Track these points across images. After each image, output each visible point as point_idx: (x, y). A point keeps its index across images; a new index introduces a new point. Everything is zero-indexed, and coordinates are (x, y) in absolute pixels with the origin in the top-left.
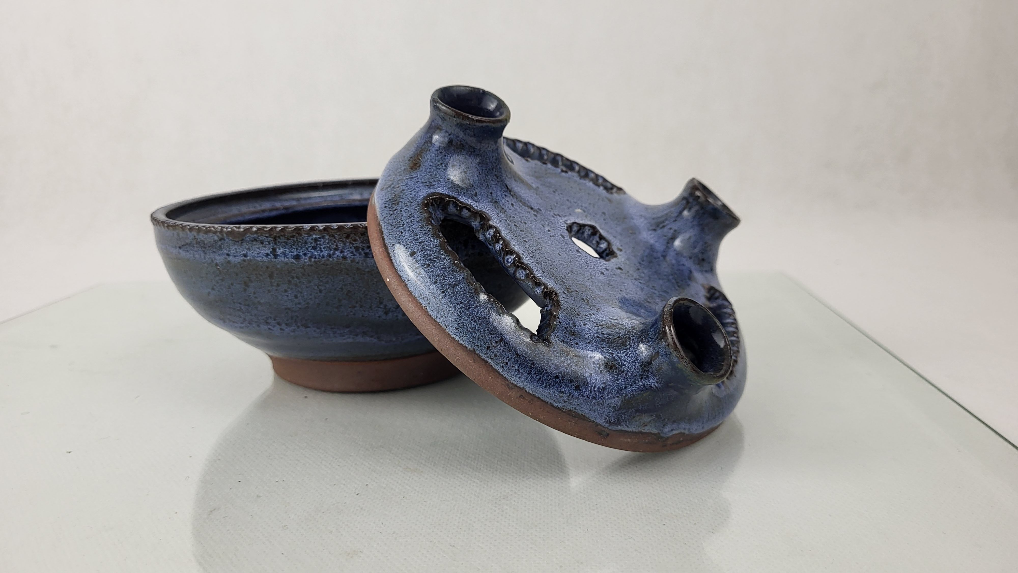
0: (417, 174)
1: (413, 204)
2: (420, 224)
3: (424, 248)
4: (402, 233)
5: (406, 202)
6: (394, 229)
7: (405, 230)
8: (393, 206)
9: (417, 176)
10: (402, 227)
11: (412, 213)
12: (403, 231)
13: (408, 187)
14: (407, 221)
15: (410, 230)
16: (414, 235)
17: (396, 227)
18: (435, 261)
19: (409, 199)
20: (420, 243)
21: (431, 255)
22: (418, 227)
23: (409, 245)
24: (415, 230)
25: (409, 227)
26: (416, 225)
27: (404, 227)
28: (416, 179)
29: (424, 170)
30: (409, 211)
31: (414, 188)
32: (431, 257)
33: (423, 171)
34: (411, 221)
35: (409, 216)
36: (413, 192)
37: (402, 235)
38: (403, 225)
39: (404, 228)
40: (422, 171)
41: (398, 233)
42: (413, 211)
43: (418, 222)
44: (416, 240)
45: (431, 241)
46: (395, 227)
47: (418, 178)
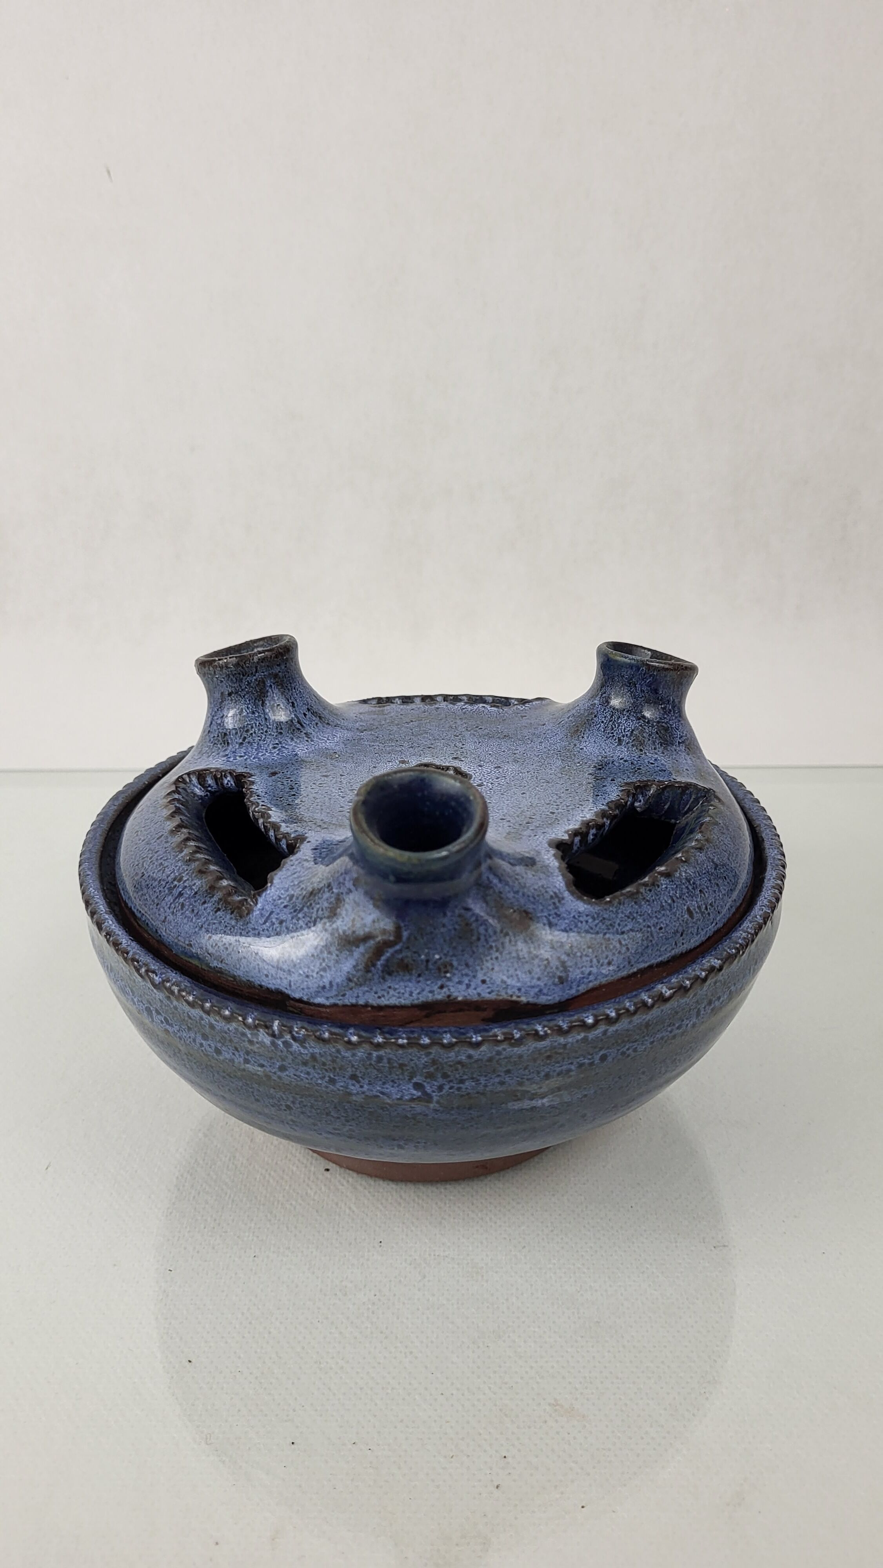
0: (542, 916)
1: (606, 916)
2: (643, 903)
3: (680, 897)
4: (661, 928)
5: (603, 927)
6: (654, 942)
7: (657, 923)
8: (611, 947)
9: (546, 917)
10: (653, 928)
11: (625, 916)
12: (658, 927)
13: (572, 927)
14: (641, 921)
15: (656, 917)
16: (664, 910)
17: (651, 938)
18: (694, 883)
19: (598, 923)
20: (674, 902)
21: (687, 888)
22: (649, 905)
23: (680, 917)
24: (655, 909)
25: (651, 917)
26: (646, 908)
27: (651, 925)
28: (551, 918)
29: (531, 906)
30: (621, 921)
31: (572, 919)
32: (690, 888)
33: (535, 907)
34: (640, 915)
35: (632, 919)
36: (581, 919)
37: (665, 928)
38: (649, 927)
39: (654, 925)
40: (534, 909)
41: (661, 935)
42: (620, 915)
43: (640, 906)
44: (671, 907)
45: (666, 888)
46: (651, 941)
47: (550, 915)
